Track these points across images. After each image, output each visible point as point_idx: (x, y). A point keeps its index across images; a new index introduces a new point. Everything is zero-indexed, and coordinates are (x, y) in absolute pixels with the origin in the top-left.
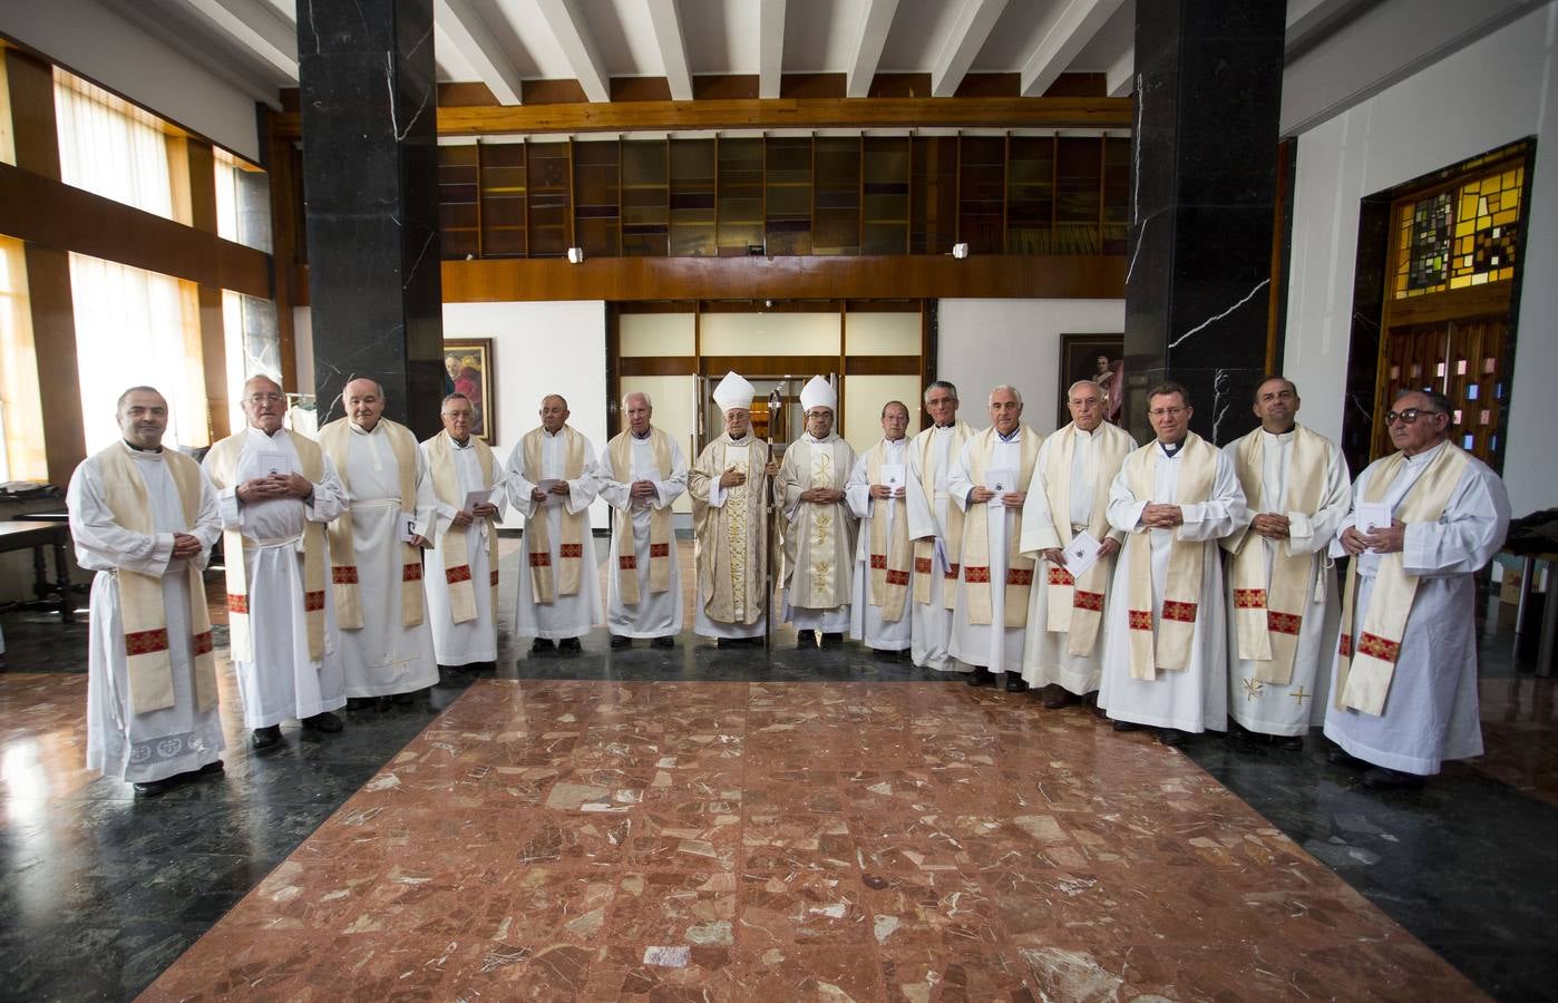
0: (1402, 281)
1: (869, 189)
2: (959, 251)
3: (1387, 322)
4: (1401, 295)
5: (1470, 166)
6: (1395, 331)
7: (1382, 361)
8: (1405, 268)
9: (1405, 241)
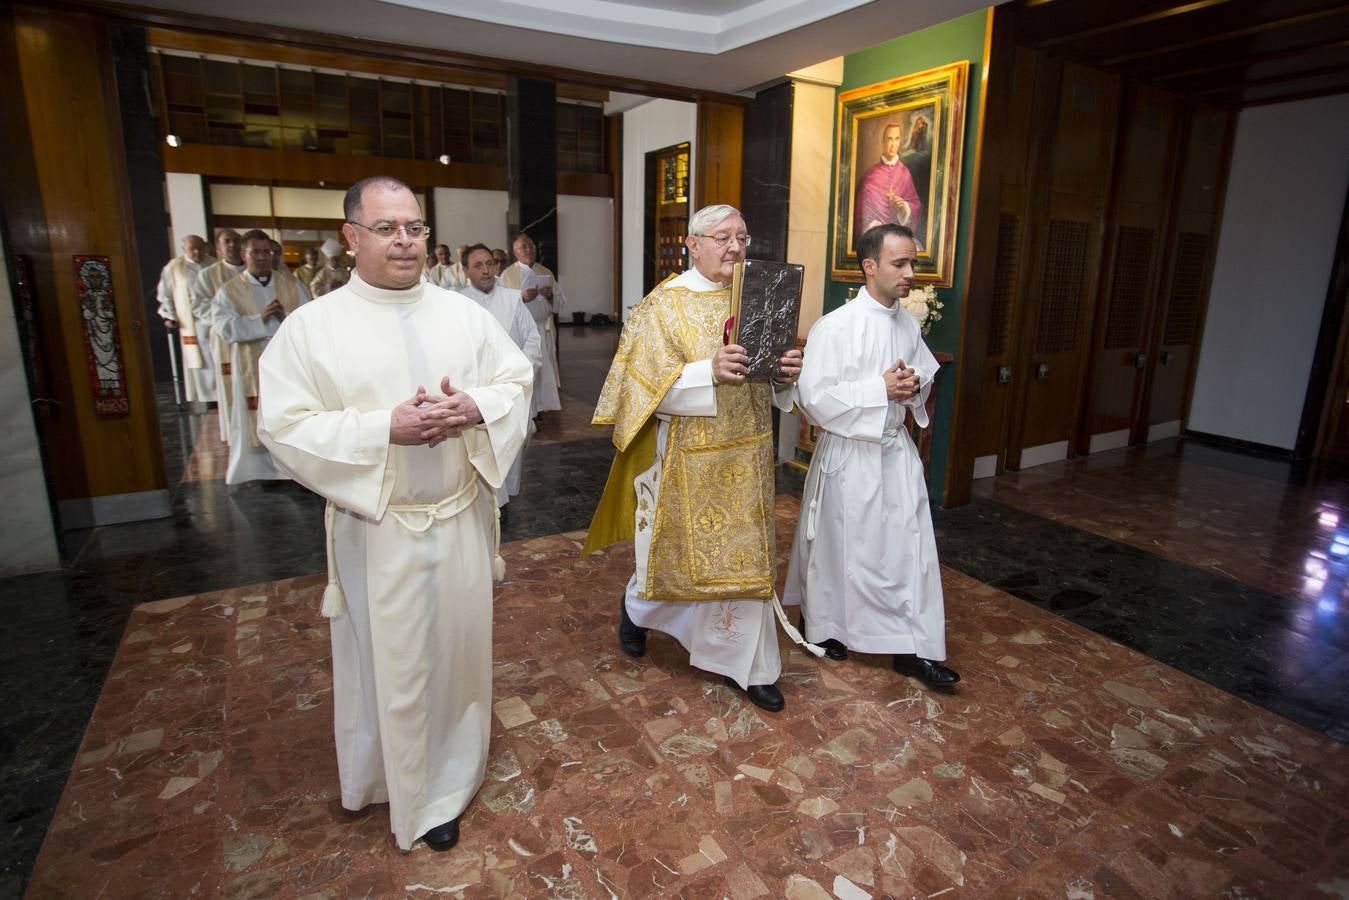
0: (663, 196)
1: (387, 114)
2: (444, 160)
3: (659, 216)
4: (663, 203)
5: (681, 146)
6: (662, 220)
7: (658, 235)
8: (663, 190)
9: (663, 178)
